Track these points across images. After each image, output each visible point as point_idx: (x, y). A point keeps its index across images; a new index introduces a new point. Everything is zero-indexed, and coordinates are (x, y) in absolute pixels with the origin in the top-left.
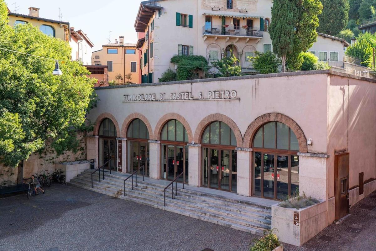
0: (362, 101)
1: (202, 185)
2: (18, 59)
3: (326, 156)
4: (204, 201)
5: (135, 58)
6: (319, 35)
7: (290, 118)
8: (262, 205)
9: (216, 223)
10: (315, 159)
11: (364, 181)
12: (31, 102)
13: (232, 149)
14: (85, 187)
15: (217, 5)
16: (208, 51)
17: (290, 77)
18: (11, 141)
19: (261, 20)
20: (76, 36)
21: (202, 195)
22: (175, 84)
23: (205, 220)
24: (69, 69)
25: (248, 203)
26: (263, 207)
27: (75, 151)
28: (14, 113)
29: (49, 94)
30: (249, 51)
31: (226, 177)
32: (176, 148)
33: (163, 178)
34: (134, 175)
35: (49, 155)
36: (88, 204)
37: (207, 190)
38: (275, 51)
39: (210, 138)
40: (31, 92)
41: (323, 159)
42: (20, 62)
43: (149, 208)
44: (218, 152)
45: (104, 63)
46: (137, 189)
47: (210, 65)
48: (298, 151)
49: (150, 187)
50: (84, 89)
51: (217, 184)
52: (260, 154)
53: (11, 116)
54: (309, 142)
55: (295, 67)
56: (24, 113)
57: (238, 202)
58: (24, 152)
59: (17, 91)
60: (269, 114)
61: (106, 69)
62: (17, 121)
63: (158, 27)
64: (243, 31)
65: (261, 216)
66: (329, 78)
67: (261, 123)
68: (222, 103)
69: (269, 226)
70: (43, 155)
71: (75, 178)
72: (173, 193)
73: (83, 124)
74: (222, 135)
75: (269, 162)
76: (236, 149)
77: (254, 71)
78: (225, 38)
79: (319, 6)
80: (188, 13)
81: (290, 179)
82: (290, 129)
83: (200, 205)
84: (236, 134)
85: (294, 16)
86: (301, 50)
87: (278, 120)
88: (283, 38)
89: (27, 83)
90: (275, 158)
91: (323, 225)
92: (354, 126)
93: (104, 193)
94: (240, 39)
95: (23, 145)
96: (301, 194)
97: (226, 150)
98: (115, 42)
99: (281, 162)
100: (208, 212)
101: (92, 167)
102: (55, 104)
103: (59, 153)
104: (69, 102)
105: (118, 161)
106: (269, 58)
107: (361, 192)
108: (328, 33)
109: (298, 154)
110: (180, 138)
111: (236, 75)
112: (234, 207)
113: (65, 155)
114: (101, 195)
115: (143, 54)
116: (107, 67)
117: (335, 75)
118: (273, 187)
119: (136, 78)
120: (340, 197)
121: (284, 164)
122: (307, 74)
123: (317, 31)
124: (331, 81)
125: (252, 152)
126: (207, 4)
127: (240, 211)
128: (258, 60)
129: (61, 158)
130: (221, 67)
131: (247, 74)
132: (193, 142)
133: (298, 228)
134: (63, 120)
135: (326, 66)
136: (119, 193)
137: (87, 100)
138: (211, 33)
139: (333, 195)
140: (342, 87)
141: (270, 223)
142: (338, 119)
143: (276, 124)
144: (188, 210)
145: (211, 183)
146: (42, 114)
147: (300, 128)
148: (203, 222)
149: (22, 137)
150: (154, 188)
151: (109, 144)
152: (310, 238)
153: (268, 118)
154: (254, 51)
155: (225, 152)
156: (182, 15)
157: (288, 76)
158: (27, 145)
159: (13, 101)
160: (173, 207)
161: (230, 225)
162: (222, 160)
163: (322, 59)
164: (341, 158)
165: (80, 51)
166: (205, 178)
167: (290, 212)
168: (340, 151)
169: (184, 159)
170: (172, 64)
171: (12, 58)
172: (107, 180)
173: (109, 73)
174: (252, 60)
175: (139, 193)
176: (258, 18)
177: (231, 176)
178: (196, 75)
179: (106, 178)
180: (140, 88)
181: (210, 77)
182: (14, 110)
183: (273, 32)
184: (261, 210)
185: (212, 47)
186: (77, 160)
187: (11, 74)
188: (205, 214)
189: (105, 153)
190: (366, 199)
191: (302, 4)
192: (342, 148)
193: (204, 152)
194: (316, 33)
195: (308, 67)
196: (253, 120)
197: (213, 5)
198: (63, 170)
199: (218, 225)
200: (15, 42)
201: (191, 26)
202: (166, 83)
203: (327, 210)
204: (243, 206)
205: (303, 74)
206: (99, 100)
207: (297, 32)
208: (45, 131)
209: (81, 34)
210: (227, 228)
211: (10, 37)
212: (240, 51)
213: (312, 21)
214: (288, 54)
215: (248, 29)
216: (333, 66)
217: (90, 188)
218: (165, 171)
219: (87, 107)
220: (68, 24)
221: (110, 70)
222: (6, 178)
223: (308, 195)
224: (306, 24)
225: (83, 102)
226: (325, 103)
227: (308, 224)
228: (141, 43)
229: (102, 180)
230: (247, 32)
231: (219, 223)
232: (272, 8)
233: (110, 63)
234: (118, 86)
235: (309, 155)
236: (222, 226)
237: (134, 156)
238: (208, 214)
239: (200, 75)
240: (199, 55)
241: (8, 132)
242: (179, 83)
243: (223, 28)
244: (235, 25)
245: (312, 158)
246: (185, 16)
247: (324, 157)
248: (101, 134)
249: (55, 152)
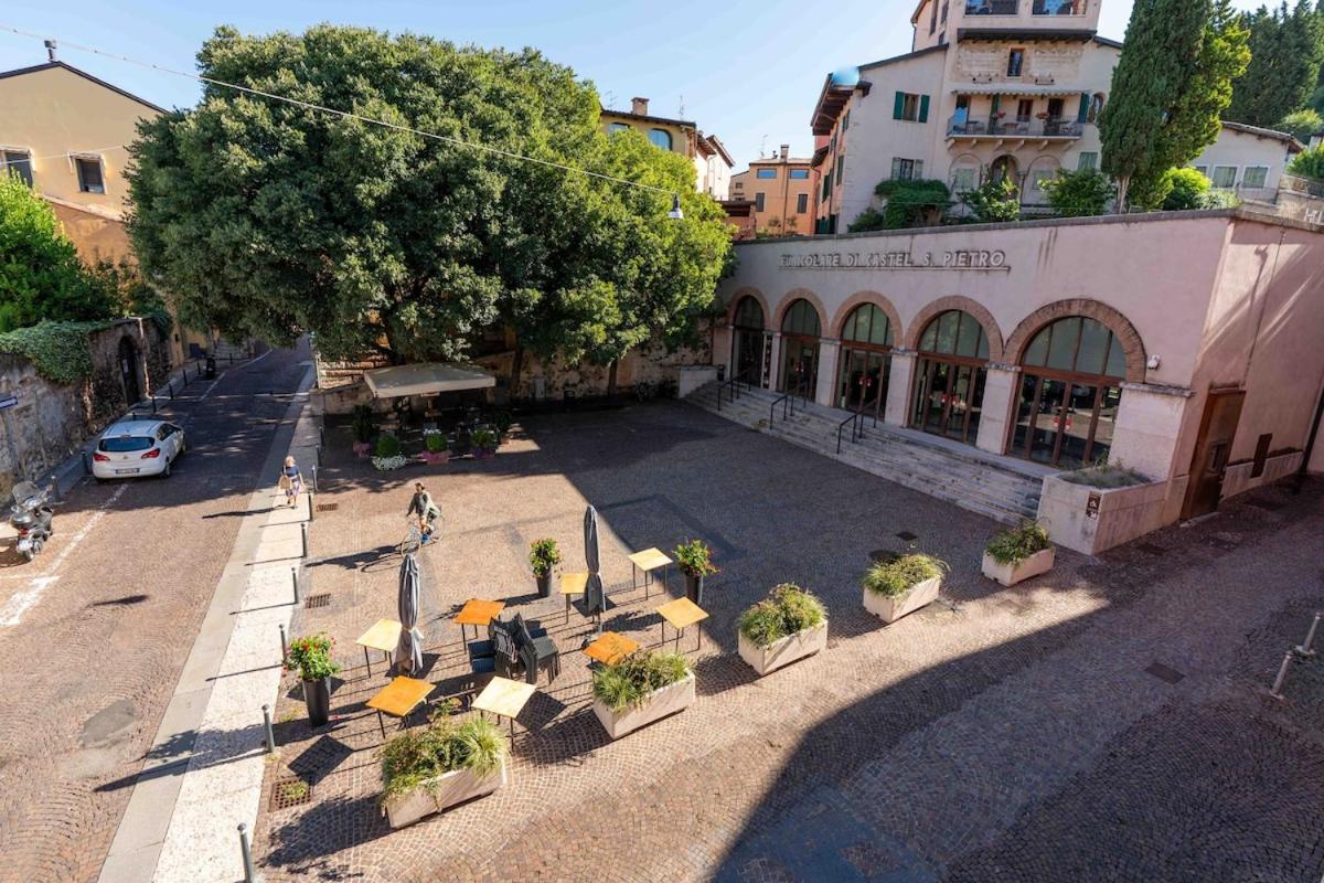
0: (1309, 279)
1: (910, 426)
2: (615, 191)
3: (1187, 394)
4: (911, 453)
5: (806, 186)
6: (1224, 127)
7: (1116, 312)
8: (1025, 473)
9: (929, 493)
10: (1158, 397)
11: (1270, 450)
12: (632, 265)
13: (977, 365)
14: (708, 409)
15: (984, 70)
16: (953, 169)
17: (1133, 224)
18: (602, 327)
19: (1084, 97)
20: (707, 147)
21: (907, 442)
22: (881, 235)
23: (909, 485)
24: (692, 208)
25: (996, 467)
26: (1027, 477)
27: (695, 349)
28: (606, 282)
29: (660, 252)
30: (1045, 168)
31: (958, 415)
32: (868, 356)
33: (839, 407)
34: (789, 397)
35: (654, 352)
36: (712, 436)
37: (918, 435)
38: (1104, 168)
39: (936, 341)
40: (633, 247)
41: (1178, 400)
42: (618, 198)
43: (808, 454)
44: (948, 368)
45: (751, 198)
46: (793, 421)
47: (954, 198)
48: (1123, 380)
49: (814, 419)
50: (715, 244)
51: (939, 426)
52: (1035, 378)
53: (602, 286)
54: (1152, 363)
55: (1149, 203)
56: (621, 283)
57: (976, 461)
58: (620, 345)
59: (611, 245)
60: (1070, 302)
61: (753, 208)
62: (612, 295)
63: (856, 124)
64: (1036, 124)
65: (1019, 493)
66: (1231, 228)
67: (1049, 318)
68: (970, 275)
69: (1034, 511)
70: (646, 352)
71: (693, 392)
72: (854, 434)
73: (711, 305)
74: (961, 337)
75: (1054, 394)
76: (986, 366)
77: (1049, 210)
78: (994, 141)
79: (1239, 57)
80: (919, 92)
81: (1093, 431)
82: (1111, 333)
83: (900, 460)
84: (991, 336)
85: (1168, 85)
86: (1169, 163)
87: (1088, 314)
88: (1129, 139)
89: (628, 232)
90: (1068, 389)
91: (1150, 523)
92: (1275, 333)
93: (737, 420)
94: (1027, 142)
95: (619, 334)
96: (1112, 461)
97: (963, 365)
98: (771, 156)
99: (1079, 398)
100: (917, 473)
101: (721, 377)
102: (668, 268)
103: (671, 350)
104: (691, 266)
105: (764, 370)
106: (1088, 184)
107: (1256, 472)
108: (1251, 121)
109: (1121, 384)
110: (878, 338)
111: (1007, 219)
112: (966, 471)
113: (679, 355)
114: (732, 423)
115: (823, 177)
116: (754, 203)
117: (1249, 221)
118: (1053, 442)
119: (804, 225)
120: (1202, 474)
121: (1085, 402)
122: (1178, 218)
123: (1222, 117)
124: (1234, 235)
125: (1020, 374)
126: (965, 68)
127: (978, 479)
128: (1062, 188)
129: (673, 358)
130: (977, 202)
131: (1032, 218)
132: (902, 348)
133: (1093, 523)
134: (678, 296)
135: (1227, 200)
136: (762, 423)
137: (720, 263)
138: (965, 131)
139: (1187, 472)
140: (1262, 247)
141: (1036, 507)
142: (1233, 318)
143: (1082, 322)
144: (879, 464)
145: (927, 423)
146: (647, 285)
147: (1136, 332)
148: (904, 487)
149: (618, 321)
150: (822, 421)
151: (750, 341)
152: (1115, 544)
153: (1066, 309)
154: (1054, 168)
155: (964, 370)
156: (907, 96)
157: (1128, 222)
158: (624, 334)
159: (604, 263)
160: (852, 457)
161: (955, 501)
162: (955, 383)
163: (1221, 182)
164: (1222, 402)
165: (711, 175)
166: (917, 413)
167: (1082, 493)
168: (1224, 386)
169: (881, 377)
170: (877, 198)
171: (607, 189)
172: (744, 400)
173: (759, 216)
174: (1047, 188)
175: (796, 428)
176: (1076, 94)
177: (967, 417)
178: (922, 220)
179: (742, 396)
180: (811, 243)
181: (950, 224)
182: (605, 278)
183: (1109, 123)
184: (1022, 481)
185: (962, 161)
186: (697, 363)
187: (604, 217)
188: (910, 475)
189: (742, 356)
190: (1267, 487)
191: (1196, 53)
192: (1232, 380)
193: (922, 367)
194: (1219, 122)
195: (1181, 201)
196: (1033, 311)
197: (975, 71)
198: (675, 378)
199: (932, 497)
200: (611, 161)
201: (923, 119)
202: (862, 234)
203: (1166, 498)
204: (985, 471)
205: (1165, 219)
206: (739, 263)
207: (1169, 122)
208: (651, 314)
209: (714, 143)
210: (949, 506)
211: (604, 154)
212: (1022, 168)
213: (1215, 93)
214: (1135, 174)
215: (1049, 120)
216: (1246, 200)
217: (716, 411)
218: (843, 394)
219: (718, 276)
220: (693, 125)
221: (761, 209)
222: (592, 383)
223: (1127, 465)
224: (1197, 103)
225: (713, 266)
226: (1208, 282)
227: (1117, 518)
228: (821, 155)
229: (734, 399)
230: (1045, 127)
231: (933, 494)
232: (1114, 69)
233: (761, 196)
234: (772, 240)
235: (1146, 388)
236: (939, 500)
237: (792, 364)
238: (914, 476)
239: (929, 220)
240: (932, 178)
241: (597, 313)
242: (887, 235)
243: (993, 120)
244: (1020, 112)
245: (1152, 396)
246: (914, 97)
247: (1182, 396)
248: (738, 323)
249: (665, 350)
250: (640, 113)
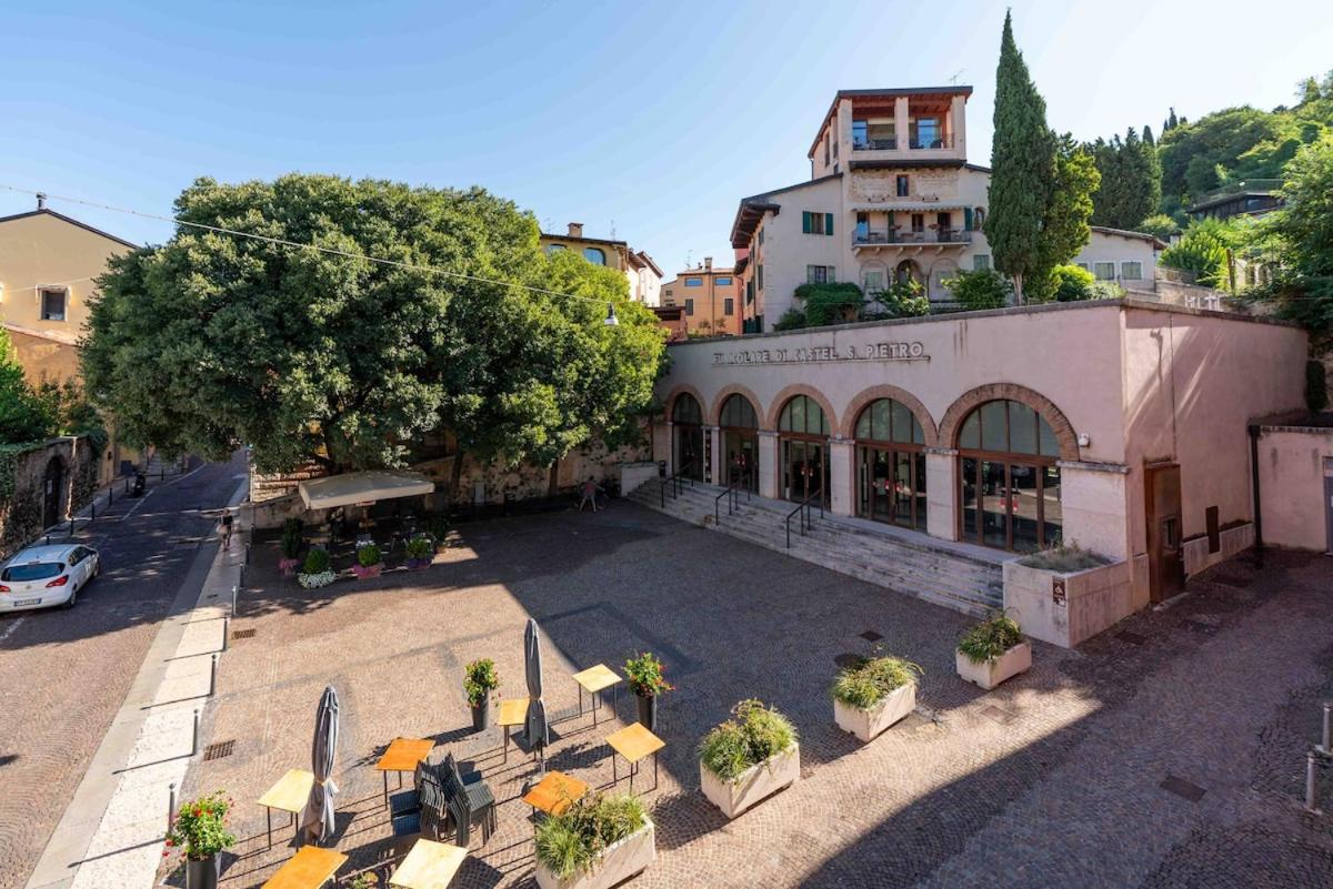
0: (1205, 359)
1: (857, 515)
2: (554, 303)
3: (1124, 470)
4: (863, 544)
5: (732, 291)
6: (1094, 230)
7: (1037, 394)
8: (981, 559)
9: (888, 586)
10: (1097, 474)
11: (1220, 524)
12: (571, 369)
13: (914, 450)
14: (652, 507)
15: (877, 192)
16: (863, 273)
17: (1034, 315)
18: (542, 428)
19: (967, 211)
20: (638, 261)
21: (858, 532)
22: (804, 333)
23: (866, 579)
24: (626, 315)
25: (951, 554)
26: (985, 564)
27: (635, 446)
28: (546, 385)
29: (597, 355)
30: (944, 269)
31: (904, 501)
32: (807, 446)
33: (784, 499)
34: (733, 491)
35: (595, 451)
36: (657, 535)
37: (868, 524)
38: (997, 267)
39: (871, 427)
40: (571, 352)
41: (1116, 476)
42: (556, 308)
43: (759, 549)
44: (887, 454)
45: (680, 302)
46: (738, 515)
47: (867, 297)
48: (1059, 459)
49: (760, 512)
50: (649, 347)
51: (886, 514)
52: (974, 461)
53: (542, 390)
54: (1082, 441)
55: (1044, 296)
56: (560, 386)
57: (930, 549)
58: (561, 445)
59: (551, 351)
60: (992, 386)
61: (683, 312)
62: (552, 397)
63: (771, 238)
64: (930, 234)
65: (980, 581)
66: (1123, 315)
67: (975, 402)
68: (893, 365)
69: (1000, 601)
70: (586, 451)
71: (635, 491)
72: (803, 526)
73: (649, 403)
74: (895, 423)
75: (995, 476)
76: (924, 450)
77: (955, 305)
78: (896, 248)
79: (1091, 176)
80: (824, 210)
81: (1041, 511)
82: (1037, 414)
83: (853, 551)
84: (924, 422)
85: (1036, 200)
86: (1053, 262)
87: (1011, 397)
88: (1014, 243)
89: (566, 339)
90: (1008, 470)
91: (1121, 610)
92: (1190, 408)
93: (682, 517)
94: (924, 248)
95: (559, 434)
96: (1067, 543)
97: (901, 451)
98: (696, 267)
99: (1020, 478)
100: (871, 564)
101: (662, 473)
102: (606, 370)
103: (612, 449)
104: (628, 368)
105: (706, 464)
106: (985, 281)
107: (1214, 547)
108: (1116, 225)
109: (1058, 463)
110: (814, 428)
111: (919, 314)
112: (924, 560)
113: (620, 453)
114: (678, 521)
115: (746, 284)
116: (684, 308)
117: (1137, 308)
118: (1004, 525)
119: (733, 325)
120: (1160, 554)
121: (1027, 482)
122: (1073, 308)
123: (1090, 223)
124: (1128, 320)
125: (958, 457)
126: (859, 191)
127: (936, 568)
128: (963, 285)
129: (614, 457)
130: (890, 300)
131: (941, 312)
132: (839, 436)
133: (1063, 611)
134: (617, 395)
135: (1113, 291)
136: (707, 519)
137: (655, 364)
138: (868, 241)
139: (1144, 550)
140: (1156, 331)
141: (1000, 596)
142: (1148, 396)
143: (1007, 406)
144: (831, 557)
145: (874, 511)
146: (586, 386)
147: (1060, 413)
148: (862, 582)
149: (558, 423)
150: (768, 514)
151: (690, 436)
152: (1092, 634)
153: (990, 393)
154: (953, 269)
155: (902, 456)
156: (813, 214)
157: (1030, 312)
158: (564, 434)
159: (544, 367)
160: (802, 551)
161: (916, 593)
162: (896, 470)
163: (1102, 275)
164: (1159, 477)
165: (643, 285)
166: (863, 501)
167: (1045, 578)
168: (1157, 461)
169: (822, 466)
170: (796, 300)
171: (546, 301)
172: (687, 496)
173: (689, 318)
174: (950, 285)
175: (742, 523)
176: (960, 209)
177: (914, 503)
178: (841, 317)
179: (685, 492)
180: (741, 342)
181: (868, 320)
182: (546, 381)
183: (994, 231)
184: (979, 568)
185: (871, 265)
186: (638, 460)
187: (544, 325)
188: (865, 568)
189: (682, 451)
190: (1228, 562)
191: (1054, 174)
192: (1162, 455)
193: (861, 454)
194: (1088, 227)
195: (1072, 294)
196: (958, 396)
197: (870, 193)
198: (617, 475)
199: (891, 591)
200: (550, 277)
201: (830, 232)
202: (787, 332)
203: (1131, 579)
204: (941, 559)
205: (1062, 309)
206: (673, 363)
207: (1045, 229)
208: (591, 413)
209: (644, 258)
210: (910, 599)
211: (543, 271)
212: (925, 269)
213: (1079, 204)
214: (1026, 272)
215: (941, 230)
216: (1130, 290)
217: (659, 509)
218: (787, 486)
219: (654, 375)
220: (625, 244)
221: (691, 313)
222: (533, 485)
223: (1084, 545)
224: (1065, 213)
225: (650, 366)
226: (1115, 364)
227: (1087, 604)
228: (741, 266)
229: (679, 497)
230: (938, 235)
231: (893, 588)
232: (988, 188)
233: (690, 302)
234: (703, 340)
235: (1083, 466)
236: (900, 594)
237: (733, 457)
238: (869, 568)
239: (849, 317)
240: (845, 281)
241: (538, 414)
242: (811, 332)
243: (892, 232)
244: (914, 225)
245: (1090, 473)
246: (819, 215)
247: (1119, 472)
248: (677, 419)
249: (606, 448)
250: (575, 235)
